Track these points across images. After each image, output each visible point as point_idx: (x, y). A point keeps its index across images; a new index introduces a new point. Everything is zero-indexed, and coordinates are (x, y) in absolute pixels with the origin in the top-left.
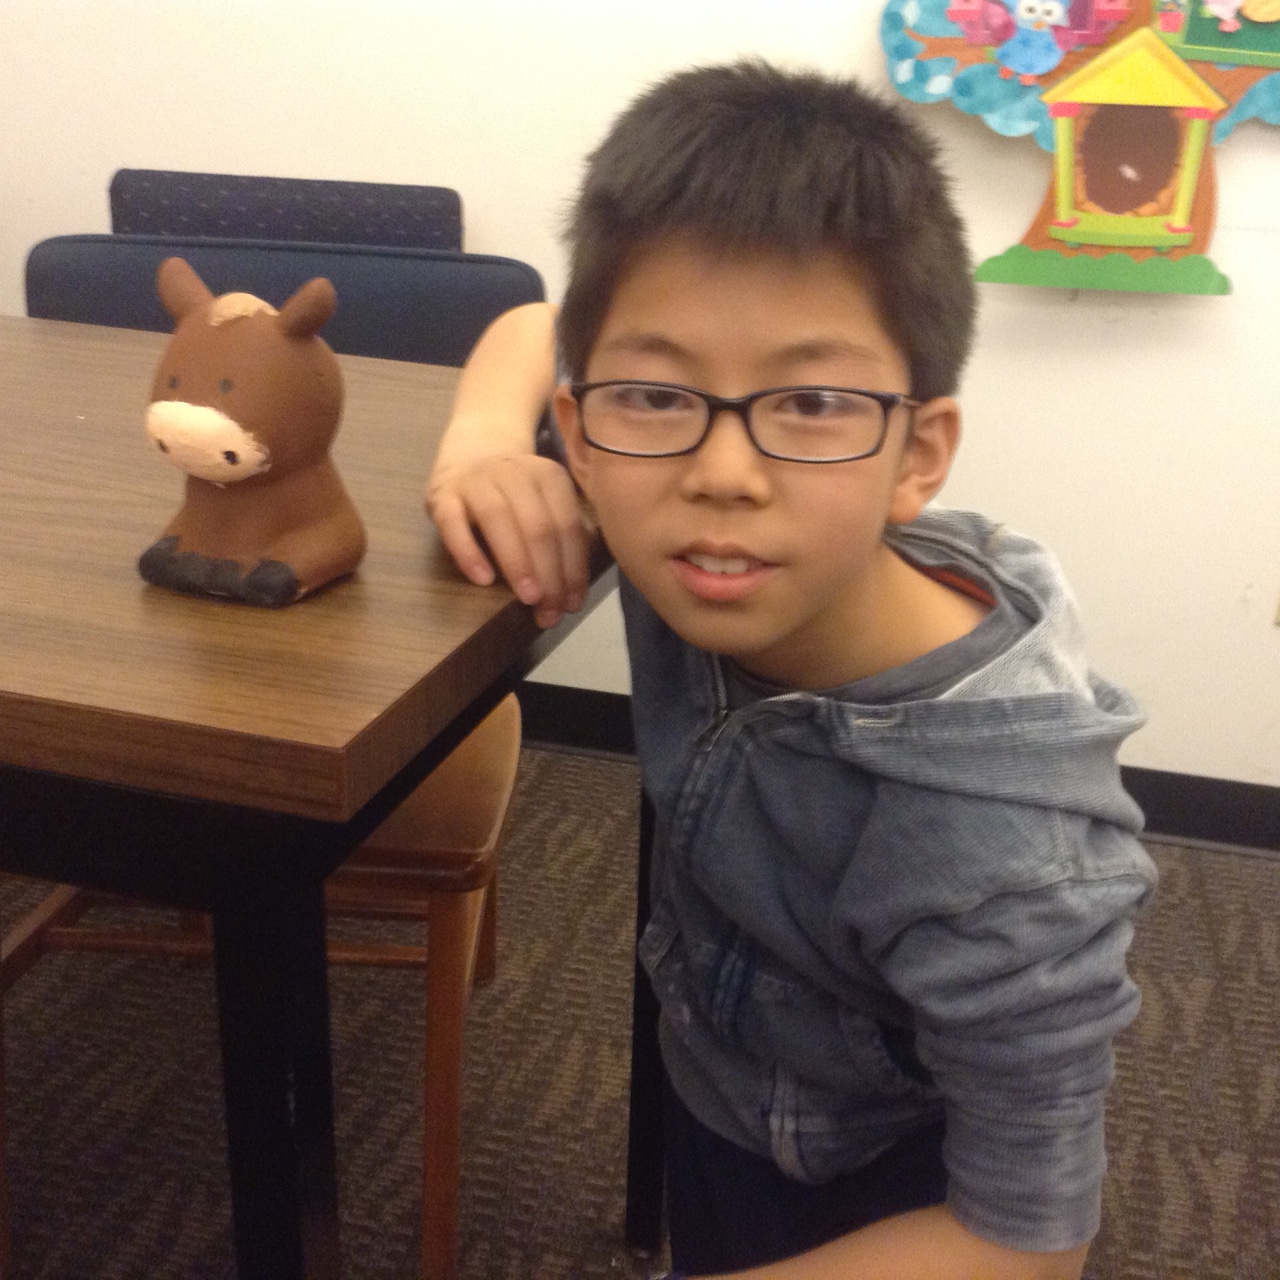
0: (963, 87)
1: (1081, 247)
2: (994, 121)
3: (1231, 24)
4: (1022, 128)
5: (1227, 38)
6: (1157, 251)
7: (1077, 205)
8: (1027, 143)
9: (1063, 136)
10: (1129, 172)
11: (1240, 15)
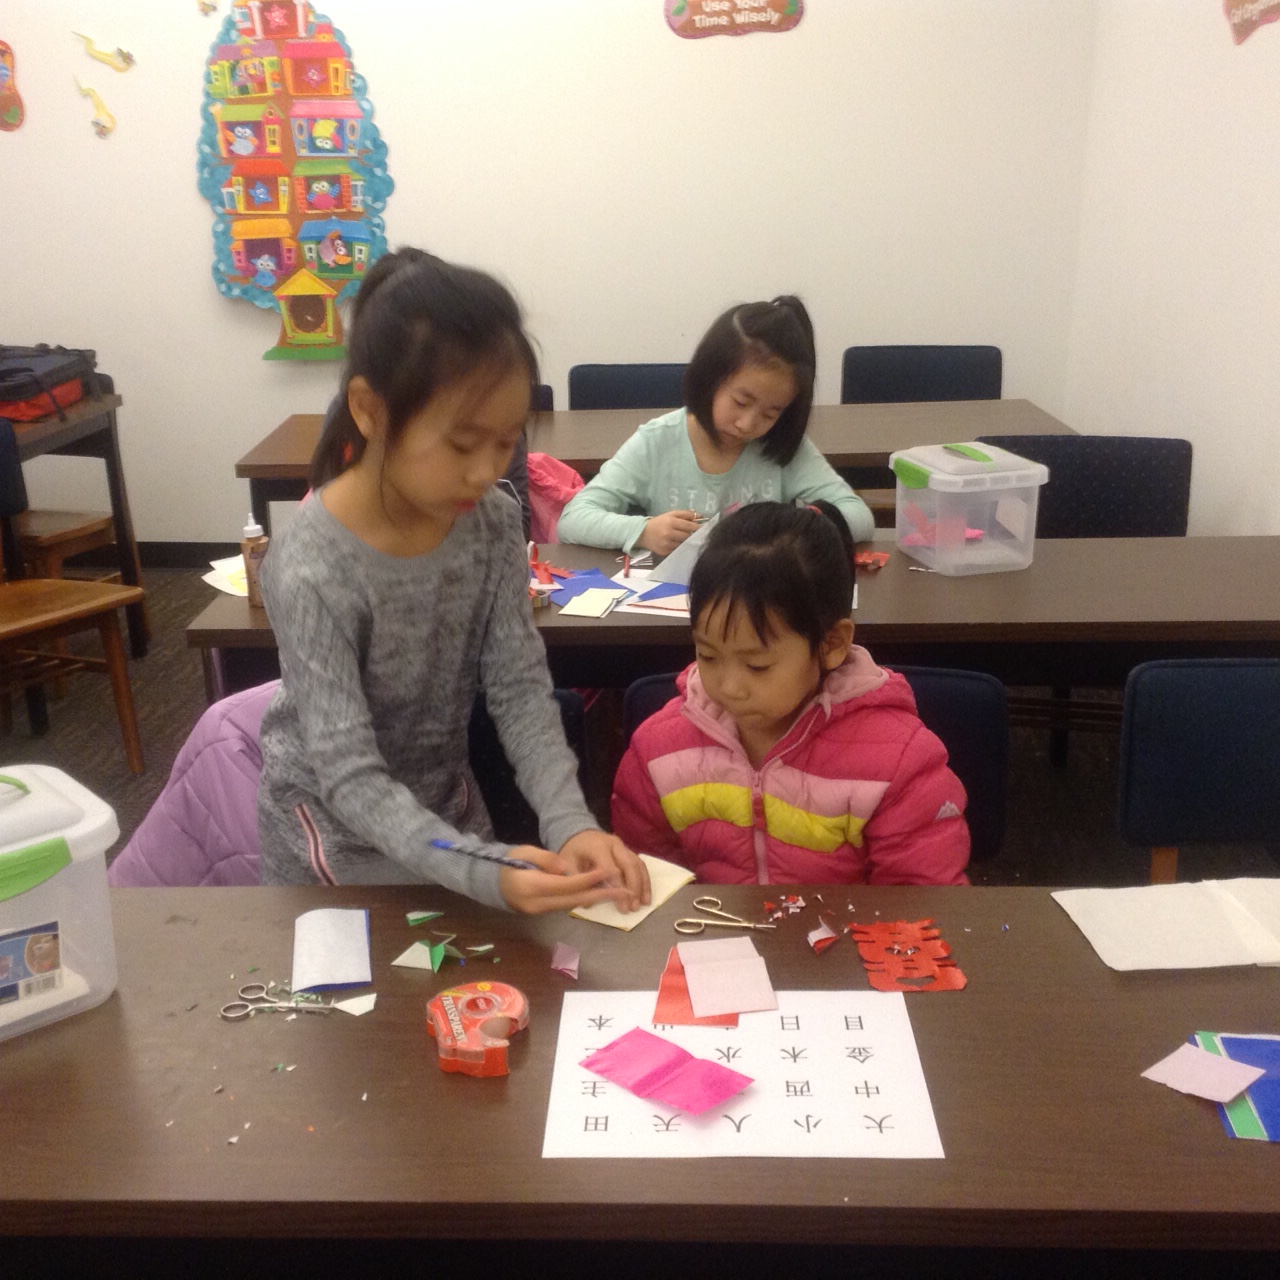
0: (245, 292)
1: (299, 345)
2: (257, 303)
3: (332, 265)
4: (269, 305)
5: (332, 270)
6: (325, 345)
7: (293, 330)
8: (271, 310)
9: (283, 307)
10: (309, 318)
11: (334, 262)
